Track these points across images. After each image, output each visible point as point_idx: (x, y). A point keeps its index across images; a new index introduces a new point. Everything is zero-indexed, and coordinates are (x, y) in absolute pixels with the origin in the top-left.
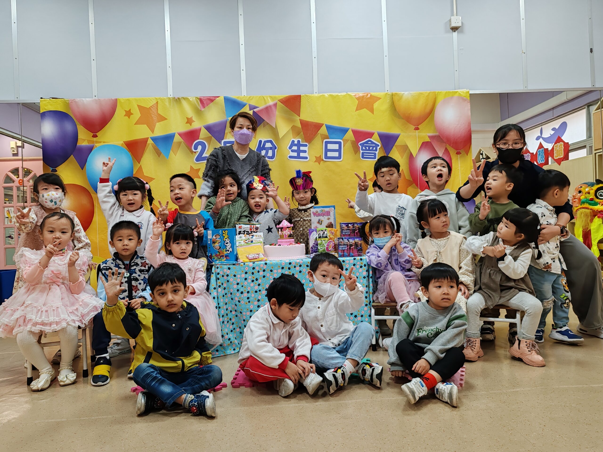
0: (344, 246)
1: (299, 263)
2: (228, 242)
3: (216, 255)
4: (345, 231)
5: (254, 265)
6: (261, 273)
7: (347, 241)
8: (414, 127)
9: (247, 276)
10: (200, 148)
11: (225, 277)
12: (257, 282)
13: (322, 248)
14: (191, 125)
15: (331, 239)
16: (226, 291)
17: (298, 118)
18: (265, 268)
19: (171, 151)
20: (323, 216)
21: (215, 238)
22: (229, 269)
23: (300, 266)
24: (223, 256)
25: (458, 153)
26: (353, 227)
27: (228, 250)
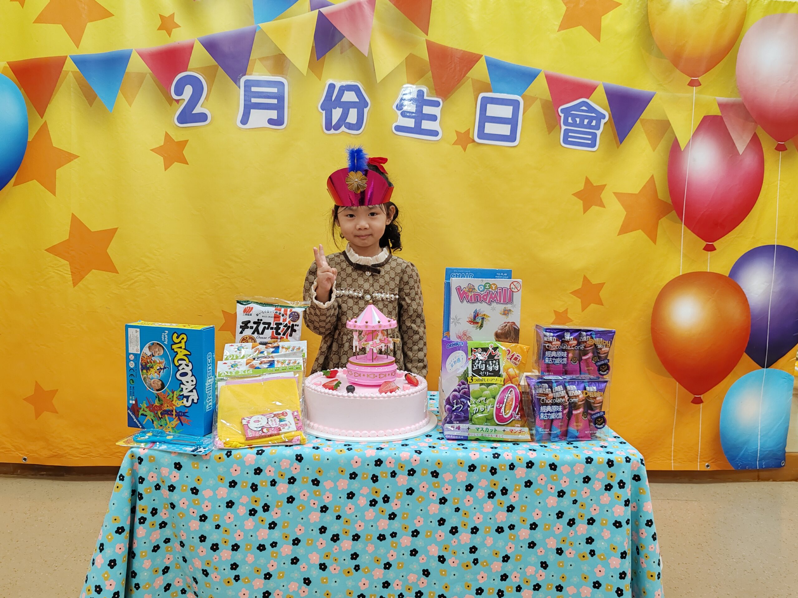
0: (555, 408)
1: (408, 461)
2: (188, 370)
3: (151, 407)
4: (554, 354)
5: (261, 462)
6: (283, 488)
7: (563, 393)
8: (689, 79)
9: (233, 495)
10: (188, 91)
11: (164, 490)
12: (269, 517)
13: (481, 407)
14: (169, 35)
15: (510, 379)
16: (167, 532)
17: (422, 38)
18: (294, 473)
19: (120, 94)
20: (490, 303)
21: (149, 353)
22: (178, 466)
23: (412, 472)
24: (169, 413)
25: (780, 148)
26: (579, 344)
27: (187, 397)
